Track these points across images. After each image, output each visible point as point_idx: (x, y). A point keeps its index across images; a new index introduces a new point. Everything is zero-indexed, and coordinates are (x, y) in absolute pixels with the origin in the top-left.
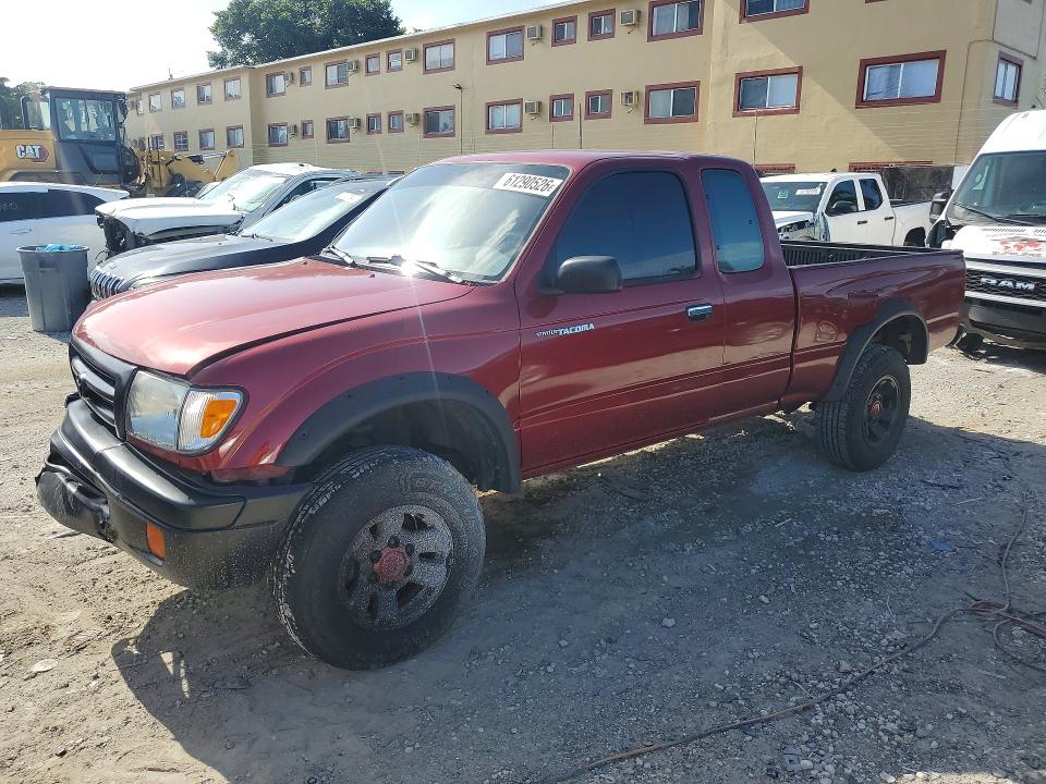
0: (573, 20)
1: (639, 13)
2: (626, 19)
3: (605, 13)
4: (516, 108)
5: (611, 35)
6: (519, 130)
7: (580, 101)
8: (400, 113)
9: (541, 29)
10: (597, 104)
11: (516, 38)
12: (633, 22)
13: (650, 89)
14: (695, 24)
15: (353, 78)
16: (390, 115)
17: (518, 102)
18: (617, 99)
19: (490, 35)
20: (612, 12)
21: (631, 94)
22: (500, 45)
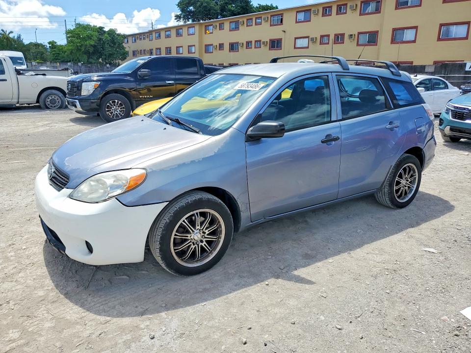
0: (331, 7)
1: (356, 5)
2: (351, 7)
3: (343, 5)
4: (307, 39)
5: (346, 13)
6: (308, 47)
7: (332, 37)
8: (260, 41)
9: (318, 10)
10: (339, 38)
11: (308, 13)
12: (354, 9)
13: (359, 33)
14: (378, 10)
15: (241, 27)
16: (256, 41)
17: (308, 37)
18: (346, 37)
19: (297, 12)
20: (346, 5)
21: (352, 35)
22: (301, 16)
